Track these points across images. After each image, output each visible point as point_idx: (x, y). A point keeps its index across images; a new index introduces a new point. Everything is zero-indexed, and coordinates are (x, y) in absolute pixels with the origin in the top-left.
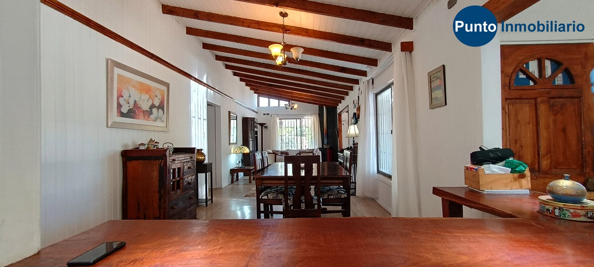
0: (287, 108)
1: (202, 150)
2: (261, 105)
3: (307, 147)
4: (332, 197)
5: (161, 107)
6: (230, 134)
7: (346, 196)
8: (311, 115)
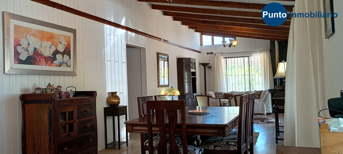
1: (116, 93)
2: (204, 44)
4: (220, 148)
5: (67, 52)
8: (261, 51)
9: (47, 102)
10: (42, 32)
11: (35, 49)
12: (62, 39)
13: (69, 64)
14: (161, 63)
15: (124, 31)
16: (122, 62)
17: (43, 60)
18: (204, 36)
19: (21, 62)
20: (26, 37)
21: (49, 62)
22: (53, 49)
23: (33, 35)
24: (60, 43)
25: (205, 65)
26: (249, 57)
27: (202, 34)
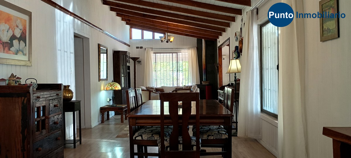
0: (162, 41)
1: (69, 86)
2: (134, 37)
3: (184, 84)
4: (212, 138)
5: (22, 38)
6: (99, 69)
7: (227, 136)
8: (189, 48)
9: (20, 96)
10: (1, 13)
12: (19, 23)
13: (25, 52)
14: (102, 55)
15: (72, 18)
17: (1, 46)
18: (134, 30)
21: (7, 48)
22: (10, 34)
24: (17, 26)
25: (135, 59)
26: (177, 53)
27: (131, 27)
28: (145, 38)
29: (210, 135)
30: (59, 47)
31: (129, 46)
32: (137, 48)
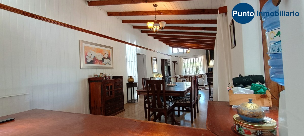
1: (132, 76)
2: (174, 52)
8: (201, 55)
9: (100, 81)
10: (97, 49)
11: (94, 57)
12: (106, 52)
13: (110, 64)
14: (153, 62)
15: (135, 47)
16: (135, 62)
17: (98, 62)
18: (174, 49)
19: (88, 63)
20: (90, 51)
21: (101, 63)
22: (102, 57)
23: (93, 50)
24: (106, 54)
25: (174, 62)
26: (196, 58)
27: (173, 48)
28: (179, 52)
29: (180, 101)
30: (128, 60)
31: (172, 56)
32: (176, 57)
